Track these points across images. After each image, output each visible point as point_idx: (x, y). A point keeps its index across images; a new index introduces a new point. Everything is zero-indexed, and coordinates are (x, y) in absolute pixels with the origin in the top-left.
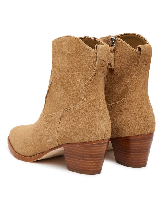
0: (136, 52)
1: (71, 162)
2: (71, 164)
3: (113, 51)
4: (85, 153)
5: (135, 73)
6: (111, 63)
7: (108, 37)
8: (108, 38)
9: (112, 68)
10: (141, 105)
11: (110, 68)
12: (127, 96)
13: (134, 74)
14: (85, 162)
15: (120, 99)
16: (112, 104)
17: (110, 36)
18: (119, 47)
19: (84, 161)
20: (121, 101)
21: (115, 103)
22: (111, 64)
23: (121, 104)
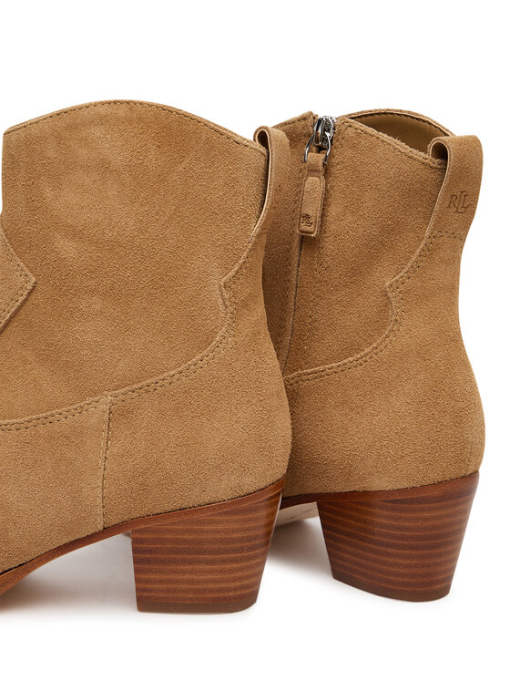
0: (427, 164)
1: (161, 582)
2: (164, 586)
3: (321, 168)
4: (240, 535)
5: (417, 246)
6: (310, 213)
7: (304, 118)
8: (303, 122)
9: (312, 233)
10: (443, 368)
11: (301, 231)
12: (387, 336)
13: (413, 252)
14: (232, 571)
15: (358, 350)
16: (321, 368)
17: (311, 113)
18: (349, 153)
19: (228, 566)
20: (362, 357)
21: (333, 365)
22: (307, 216)
23: (360, 367)
